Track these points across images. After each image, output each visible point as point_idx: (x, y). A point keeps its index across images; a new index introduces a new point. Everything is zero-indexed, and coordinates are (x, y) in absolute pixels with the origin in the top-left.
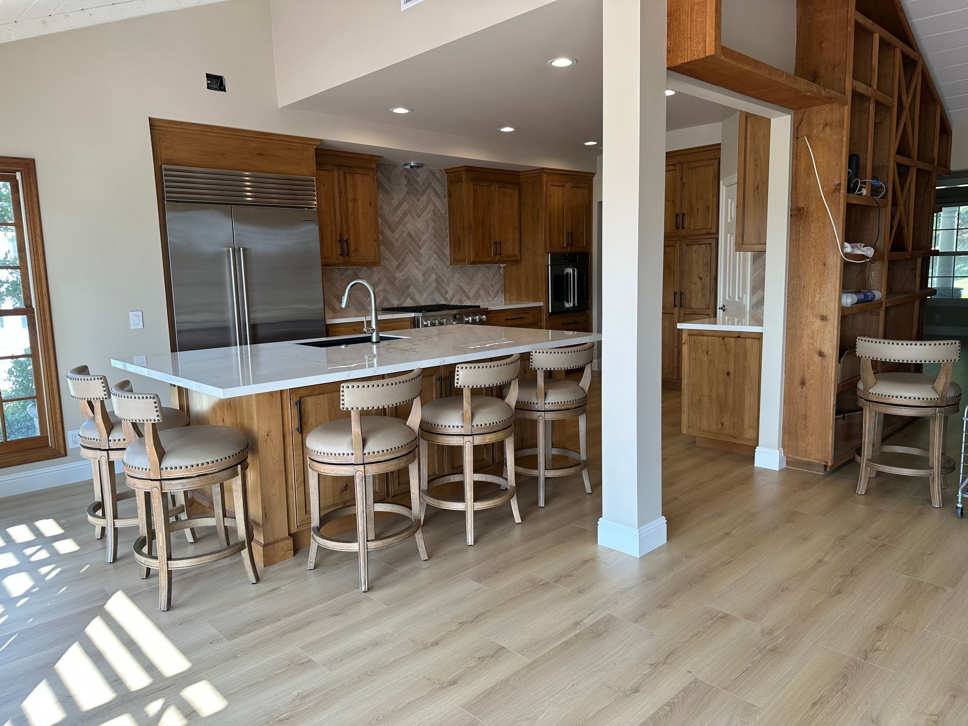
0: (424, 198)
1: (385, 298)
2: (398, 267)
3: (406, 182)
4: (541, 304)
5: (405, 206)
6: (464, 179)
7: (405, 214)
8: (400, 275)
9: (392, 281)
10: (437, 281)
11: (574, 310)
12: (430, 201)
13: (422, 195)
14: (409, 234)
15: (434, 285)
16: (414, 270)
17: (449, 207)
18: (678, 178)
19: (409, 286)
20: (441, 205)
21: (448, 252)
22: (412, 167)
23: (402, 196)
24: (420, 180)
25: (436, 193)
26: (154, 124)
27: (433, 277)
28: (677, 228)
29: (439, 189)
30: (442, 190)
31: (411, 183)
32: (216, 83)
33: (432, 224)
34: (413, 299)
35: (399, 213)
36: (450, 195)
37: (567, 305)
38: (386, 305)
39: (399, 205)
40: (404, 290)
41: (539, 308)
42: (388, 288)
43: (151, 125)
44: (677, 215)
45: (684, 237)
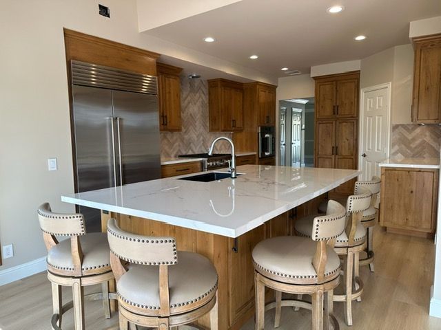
0: (198, 94)
1: (179, 150)
2: (185, 132)
3: (189, 85)
4: (255, 153)
5: (189, 98)
6: (219, 86)
7: (189, 103)
8: (186, 137)
9: (182, 140)
10: (203, 140)
11: (269, 156)
12: (200, 96)
13: (197, 93)
14: (191, 115)
15: (202, 142)
16: (193, 134)
17: (209, 100)
18: (334, 87)
19: (190, 143)
20: (205, 98)
21: (208, 125)
22: (193, 77)
23: (187, 93)
24: (196, 85)
25: (203, 92)
26: (67, 33)
27: (201, 138)
28: (334, 114)
29: (204, 90)
30: (206, 90)
31: (192, 85)
32: (104, 11)
33: (201, 109)
34: (192, 150)
35: (186, 102)
36: (210, 94)
37: (266, 154)
38: (180, 154)
39: (186, 98)
40: (188, 145)
41: (254, 155)
42: (181, 144)
43: (64, 34)
44: (334, 107)
45: (338, 118)
